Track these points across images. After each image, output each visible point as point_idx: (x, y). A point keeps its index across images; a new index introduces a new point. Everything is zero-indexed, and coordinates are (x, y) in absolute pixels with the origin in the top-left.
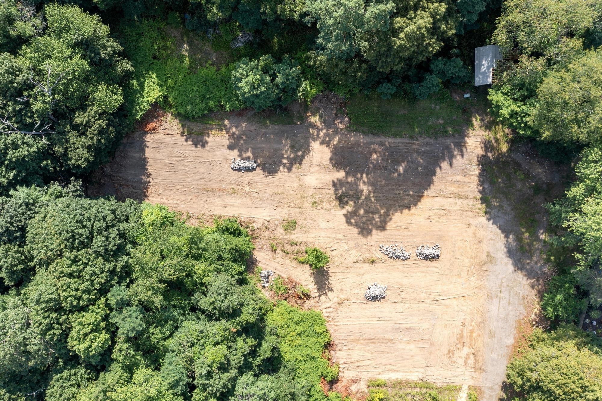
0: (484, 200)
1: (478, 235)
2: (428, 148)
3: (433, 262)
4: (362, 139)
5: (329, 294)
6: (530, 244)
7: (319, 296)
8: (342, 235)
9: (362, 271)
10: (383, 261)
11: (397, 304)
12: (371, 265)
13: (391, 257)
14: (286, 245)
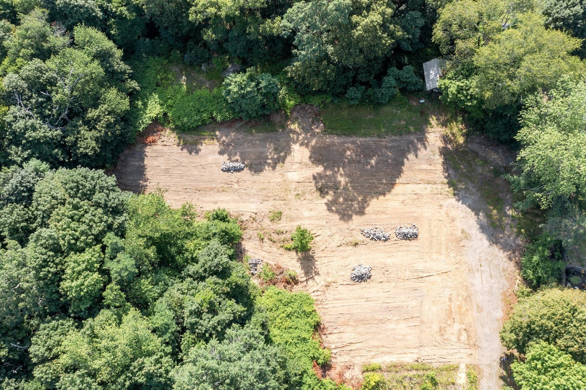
0: (451, 184)
1: (450, 215)
2: (394, 144)
3: (413, 241)
4: (336, 140)
5: (316, 278)
6: (500, 220)
7: (307, 280)
8: (325, 222)
9: (346, 254)
10: (365, 243)
11: (383, 284)
12: (354, 248)
13: (372, 239)
14: (273, 235)
